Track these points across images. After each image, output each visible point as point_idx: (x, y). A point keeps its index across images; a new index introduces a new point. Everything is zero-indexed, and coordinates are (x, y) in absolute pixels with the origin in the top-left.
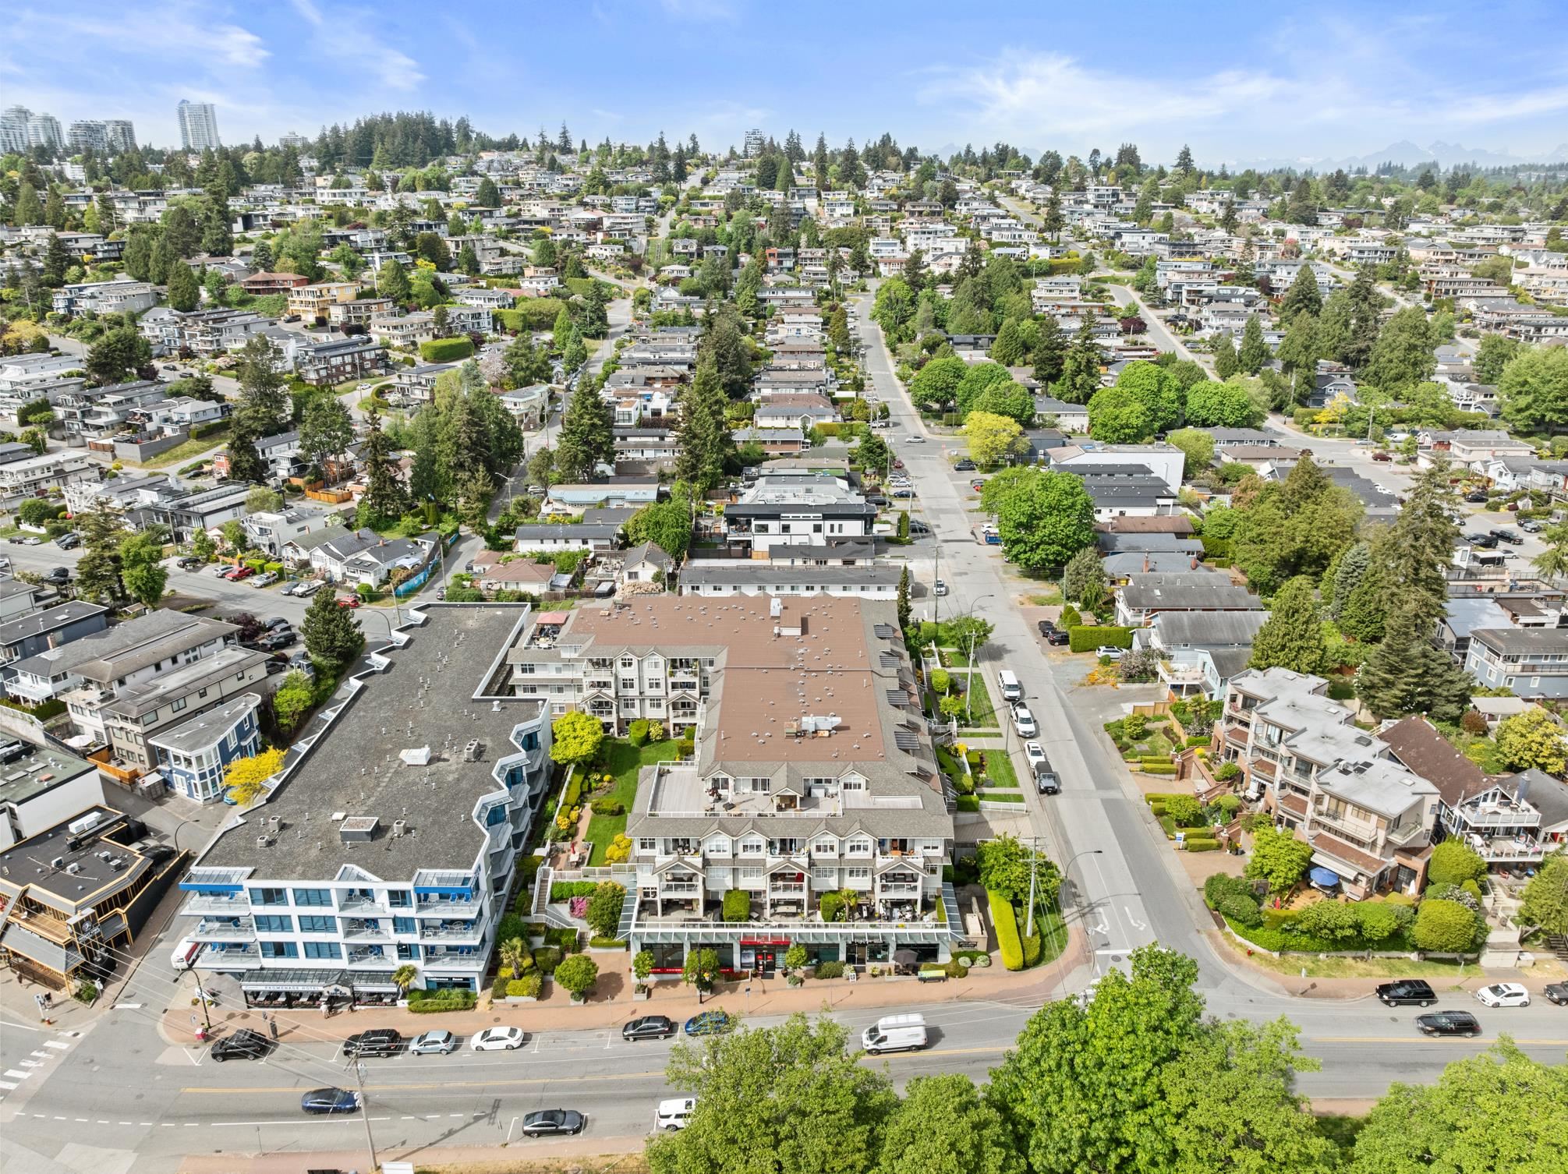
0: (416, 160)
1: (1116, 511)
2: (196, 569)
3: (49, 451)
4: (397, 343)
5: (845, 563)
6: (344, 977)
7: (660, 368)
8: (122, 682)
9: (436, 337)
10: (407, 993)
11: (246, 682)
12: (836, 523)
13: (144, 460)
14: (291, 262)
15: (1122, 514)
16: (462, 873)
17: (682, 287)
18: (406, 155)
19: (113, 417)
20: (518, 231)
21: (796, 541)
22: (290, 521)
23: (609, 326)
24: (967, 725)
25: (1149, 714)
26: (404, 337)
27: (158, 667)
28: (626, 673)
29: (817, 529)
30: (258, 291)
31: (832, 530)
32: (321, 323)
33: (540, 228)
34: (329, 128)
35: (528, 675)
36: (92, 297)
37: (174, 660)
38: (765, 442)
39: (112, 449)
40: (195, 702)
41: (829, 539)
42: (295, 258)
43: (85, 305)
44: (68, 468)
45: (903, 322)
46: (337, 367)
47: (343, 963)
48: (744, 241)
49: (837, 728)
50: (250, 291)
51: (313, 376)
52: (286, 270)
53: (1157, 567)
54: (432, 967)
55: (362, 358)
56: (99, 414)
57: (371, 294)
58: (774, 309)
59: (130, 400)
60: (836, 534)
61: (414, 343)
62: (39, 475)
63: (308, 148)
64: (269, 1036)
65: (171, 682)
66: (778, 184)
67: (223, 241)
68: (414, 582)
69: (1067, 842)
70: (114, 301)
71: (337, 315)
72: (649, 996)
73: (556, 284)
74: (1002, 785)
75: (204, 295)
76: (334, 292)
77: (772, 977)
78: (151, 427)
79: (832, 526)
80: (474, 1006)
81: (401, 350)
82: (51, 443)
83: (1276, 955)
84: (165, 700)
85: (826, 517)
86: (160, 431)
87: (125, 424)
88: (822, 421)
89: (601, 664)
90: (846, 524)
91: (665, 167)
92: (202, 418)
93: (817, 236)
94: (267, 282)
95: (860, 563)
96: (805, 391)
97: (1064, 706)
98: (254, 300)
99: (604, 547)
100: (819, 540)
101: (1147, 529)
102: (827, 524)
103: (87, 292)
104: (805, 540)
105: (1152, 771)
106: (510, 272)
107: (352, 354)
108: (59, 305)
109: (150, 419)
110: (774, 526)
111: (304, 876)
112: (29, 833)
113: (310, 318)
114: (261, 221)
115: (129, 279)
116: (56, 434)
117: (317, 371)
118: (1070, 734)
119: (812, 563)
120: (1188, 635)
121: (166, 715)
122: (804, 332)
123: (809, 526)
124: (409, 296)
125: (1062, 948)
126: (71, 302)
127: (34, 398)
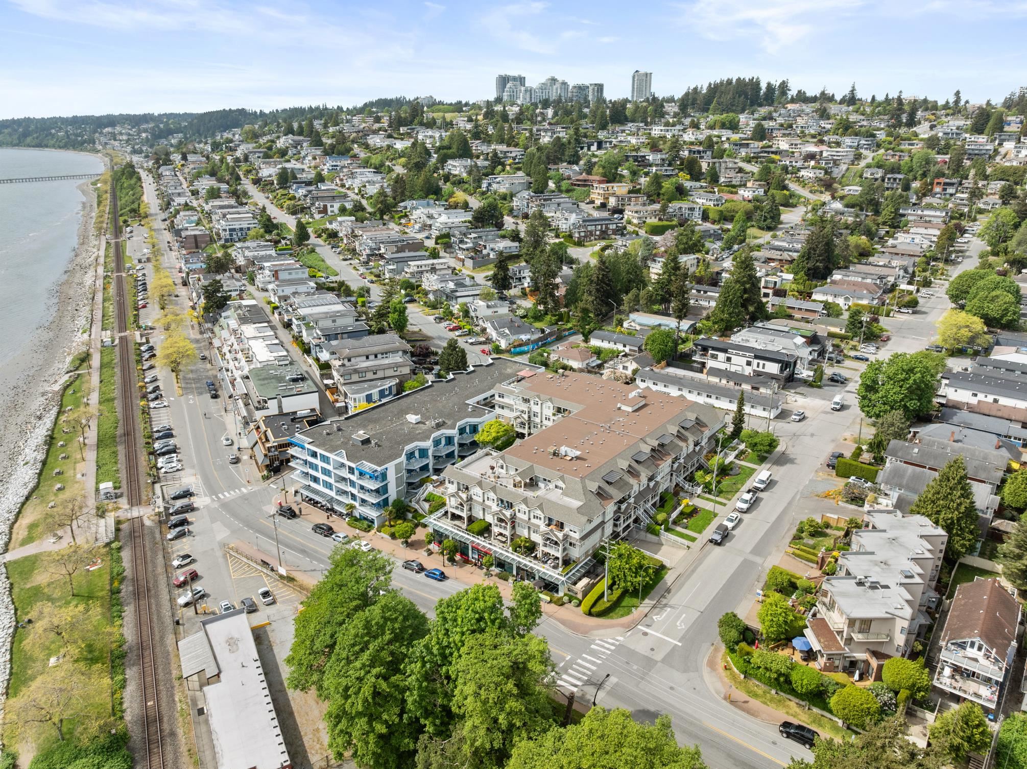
0: (739, 108)
1: (990, 398)
2: (440, 322)
3: (439, 258)
4: (635, 221)
5: (753, 388)
6: (331, 500)
7: (779, 253)
8: (349, 360)
9: (660, 219)
10: (349, 515)
11: (397, 373)
12: (761, 362)
13: (474, 268)
14: (601, 170)
15: (996, 401)
16: (376, 467)
17: (845, 201)
18: (733, 105)
19: (470, 245)
20: (760, 157)
21: (733, 369)
22: (488, 307)
23: (781, 223)
24: (710, 493)
25: (833, 524)
26: (639, 218)
27: (367, 357)
28: (536, 409)
29: (749, 364)
30: (579, 185)
31: (758, 366)
32: (603, 206)
33: (773, 156)
34: (692, 88)
35: (501, 399)
36: (499, 183)
37: (376, 356)
38: (794, 308)
39: (463, 261)
40: (370, 376)
41: (754, 371)
42: (604, 167)
43: (495, 186)
44: (437, 267)
45: (1005, 241)
46: (591, 232)
47: (333, 494)
48: (920, 172)
49: (578, 458)
50: (575, 185)
51: (577, 235)
52: (597, 174)
53: (966, 440)
54: (362, 508)
55: (607, 228)
56: (466, 243)
57: (638, 191)
58: (908, 222)
59: (480, 237)
60: (760, 369)
61: (644, 222)
62: (424, 268)
63: (671, 100)
64: (297, 512)
65: (364, 364)
66: (986, 131)
67: (574, 156)
68: (525, 348)
69: (693, 571)
70: (507, 186)
71: (612, 202)
72: (429, 555)
73: (762, 193)
74: (692, 530)
75: (551, 185)
76: (615, 189)
77: (506, 580)
78: (485, 252)
79: (758, 364)
80: (369, 531)
81: (636, 225)
82: (442, 254)
83: (742, 676)
84: (356, 371)
85: (756, 357)
86: (488, 254)
87: (475, 250)
88: (860, 302)
89: (526, 401)
90: (768, 364)
91: (899, 116)
92: (508, 250)
93: (984, 171)
94: (585, 181)
95: (762, 390)
96: (869, 281)
97: (790, 503)
98: (574, 190)
99: (635, 351)
100: (748, 371)
101: (999, 414)
102: (756, 361)
103: (497, 180)
104: (739, 369)
105: (799, 556)
106: (738, 183)
107: (602, 225)
108: (484, 186)
109: (485, 248)
110: (722, 356)
111: (326, 450)
112: (285, 411)
113: (598, 202)
114: (608, 145)
115: (524, 174)
116: (448, 250)
117: (579, 233)
118: (773, 519)
119: (732, 384)
120: (905, 482)
121: (355, 378)
122: (917, 241)
123: (744, 360)
124: (659, 195)
125: (622, 616)
126: (490, 184)
127: (444, 231)
